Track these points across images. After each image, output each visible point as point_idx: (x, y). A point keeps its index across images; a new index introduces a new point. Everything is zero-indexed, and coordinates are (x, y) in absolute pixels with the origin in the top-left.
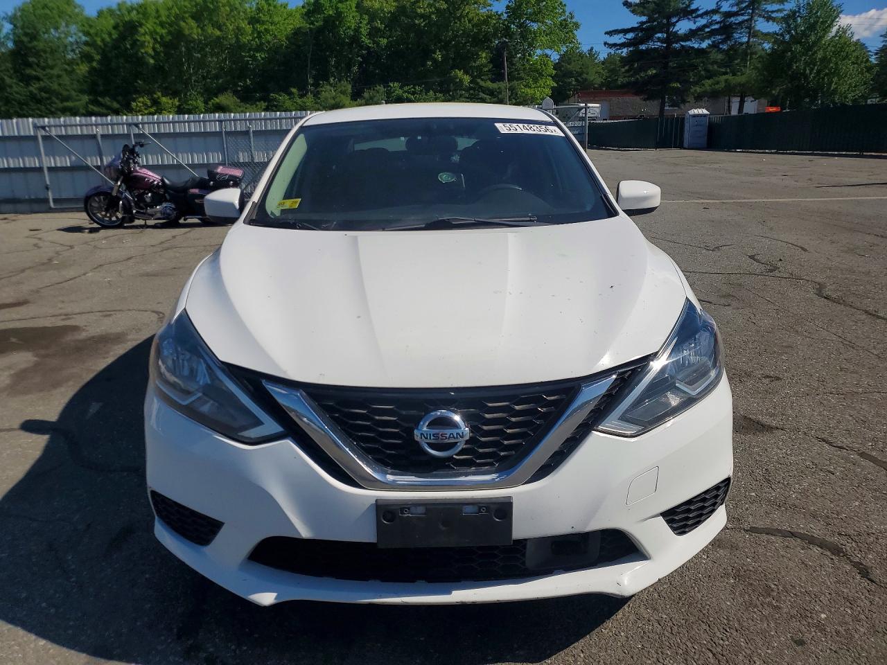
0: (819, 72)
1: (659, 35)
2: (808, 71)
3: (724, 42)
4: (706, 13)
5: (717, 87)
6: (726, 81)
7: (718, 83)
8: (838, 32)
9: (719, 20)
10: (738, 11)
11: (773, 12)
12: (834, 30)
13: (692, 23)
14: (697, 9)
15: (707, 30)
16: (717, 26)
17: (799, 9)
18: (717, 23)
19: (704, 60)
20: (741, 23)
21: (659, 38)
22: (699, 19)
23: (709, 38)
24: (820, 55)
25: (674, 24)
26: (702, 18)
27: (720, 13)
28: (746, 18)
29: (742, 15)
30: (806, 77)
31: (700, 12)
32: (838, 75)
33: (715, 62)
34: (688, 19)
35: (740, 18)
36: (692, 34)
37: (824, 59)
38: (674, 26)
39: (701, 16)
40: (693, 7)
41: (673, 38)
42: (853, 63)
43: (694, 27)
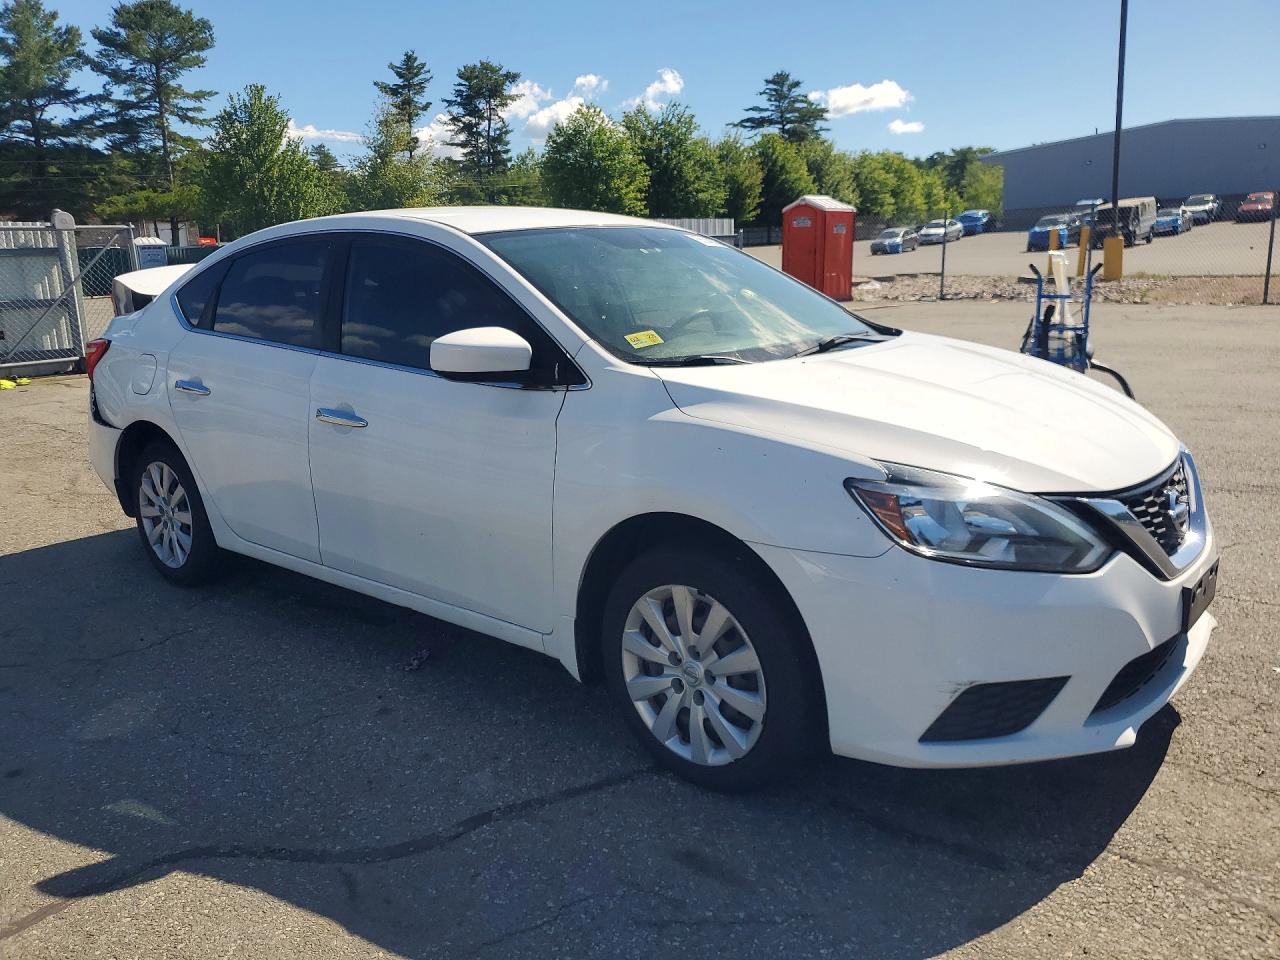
0: (279, 194)
1: (18, 122)
2: (266, 193)
3: (126, 142)
4: (91, 99)
5: (136, 207)
6: (147, 199)
7: (136, 202)
8: (289, 145)
9: (112, 111)
10: (138, 103)
11: (188, 109)
12: (284, 141)
13: (70, 110)
14: (74, 92)
15: (98, 123)
16: (111, 120)
17: (236, 110)
18: (111, 115)
19: (104, 166)
20: (146, 120)
21: (19, 127)
22: (81, 105)
23: (102, 135)
24: (275, 172)
25: (42, 108)
26: (85, 105)
27: (112, 101)
28: (154, 113)
29: (147, 108)
30: (266, 201)
31: (81, 96)
32: (303, 199)
33: (122, 171)
34: (64, 103)
35: (146, 113)
36: (74, 127)
37: (281, 178)
38: (43, 110)
39: (84, 101)
40: (69, 86)
41: (42, 129)
42: (316, 186)
43: (76, 117)
